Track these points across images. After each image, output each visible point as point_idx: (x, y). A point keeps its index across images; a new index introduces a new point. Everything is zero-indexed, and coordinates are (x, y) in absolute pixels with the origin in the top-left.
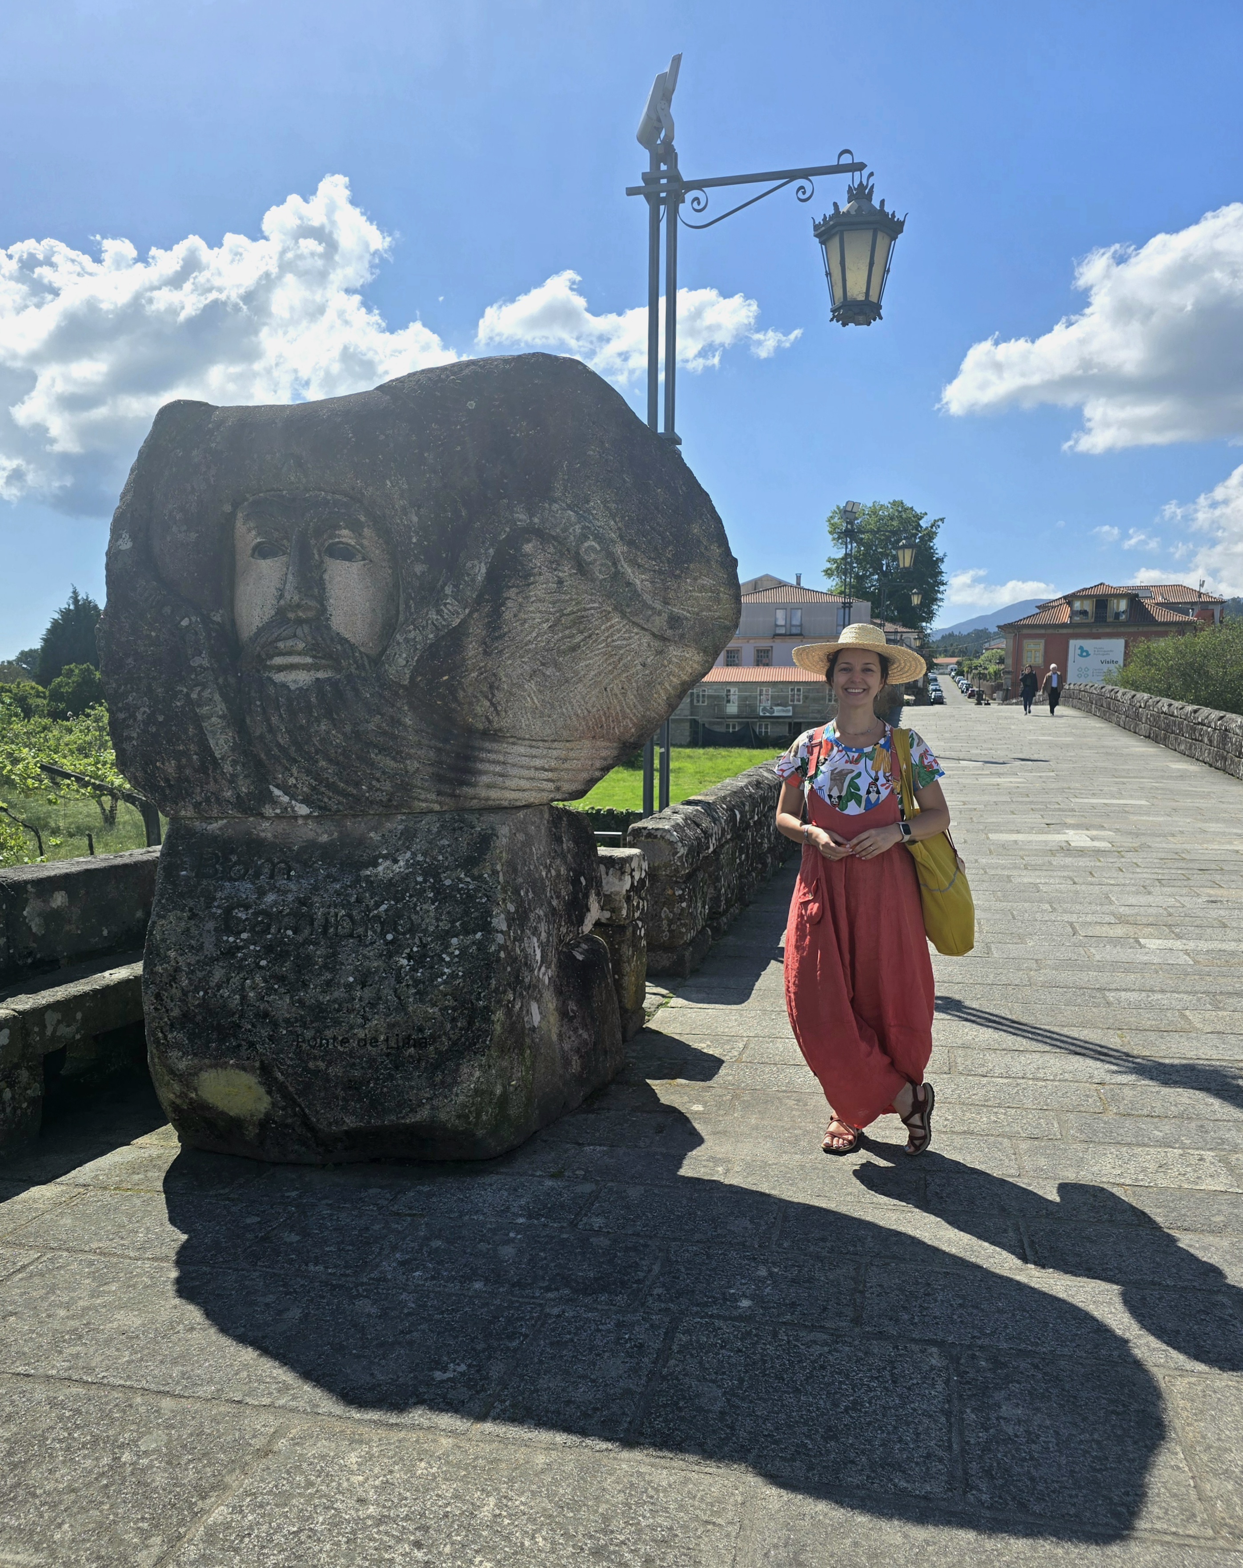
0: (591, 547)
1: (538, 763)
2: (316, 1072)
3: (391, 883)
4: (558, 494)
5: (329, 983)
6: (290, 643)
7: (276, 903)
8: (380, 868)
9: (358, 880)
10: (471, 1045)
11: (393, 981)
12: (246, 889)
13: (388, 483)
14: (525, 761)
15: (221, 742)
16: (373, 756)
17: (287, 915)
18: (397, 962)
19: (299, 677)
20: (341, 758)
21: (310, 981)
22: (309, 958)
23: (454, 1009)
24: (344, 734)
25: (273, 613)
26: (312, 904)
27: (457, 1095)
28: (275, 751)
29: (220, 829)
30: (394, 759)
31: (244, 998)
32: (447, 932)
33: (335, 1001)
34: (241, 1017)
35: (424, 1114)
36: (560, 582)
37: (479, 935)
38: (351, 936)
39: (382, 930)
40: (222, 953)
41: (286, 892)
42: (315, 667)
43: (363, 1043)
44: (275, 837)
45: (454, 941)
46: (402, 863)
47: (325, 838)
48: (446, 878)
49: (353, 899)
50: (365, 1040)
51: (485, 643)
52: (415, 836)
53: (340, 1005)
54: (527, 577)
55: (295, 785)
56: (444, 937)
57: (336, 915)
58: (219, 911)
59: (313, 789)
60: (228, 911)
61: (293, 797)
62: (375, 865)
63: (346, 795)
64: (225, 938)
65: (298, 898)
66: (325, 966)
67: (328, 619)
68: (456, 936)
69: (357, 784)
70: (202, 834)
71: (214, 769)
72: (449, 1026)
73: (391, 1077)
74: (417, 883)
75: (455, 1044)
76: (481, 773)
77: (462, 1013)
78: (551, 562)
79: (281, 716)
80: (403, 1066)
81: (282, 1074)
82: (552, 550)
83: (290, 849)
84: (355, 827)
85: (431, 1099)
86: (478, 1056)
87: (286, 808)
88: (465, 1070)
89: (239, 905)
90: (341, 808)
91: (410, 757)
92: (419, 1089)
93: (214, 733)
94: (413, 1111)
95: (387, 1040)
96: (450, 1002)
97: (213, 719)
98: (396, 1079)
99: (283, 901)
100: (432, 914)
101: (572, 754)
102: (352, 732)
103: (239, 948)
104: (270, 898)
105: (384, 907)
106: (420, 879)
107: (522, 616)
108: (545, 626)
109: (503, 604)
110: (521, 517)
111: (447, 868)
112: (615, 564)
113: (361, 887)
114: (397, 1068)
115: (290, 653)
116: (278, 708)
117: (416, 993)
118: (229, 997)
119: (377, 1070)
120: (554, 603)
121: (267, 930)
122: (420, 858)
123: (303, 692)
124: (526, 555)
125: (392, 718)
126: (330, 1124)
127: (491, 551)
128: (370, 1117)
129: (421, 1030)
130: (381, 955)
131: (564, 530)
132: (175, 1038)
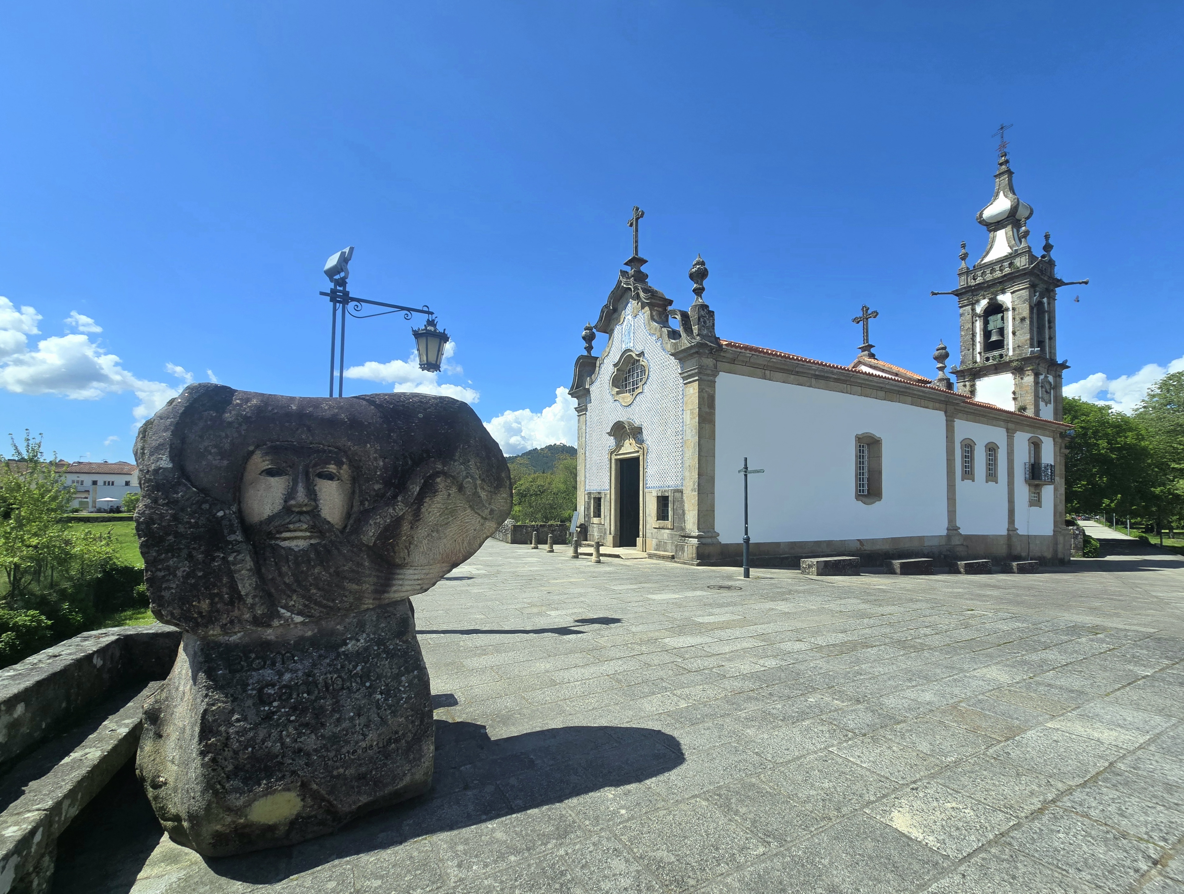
0: (469, 482)
1: (416, 577)
2: (339, 776)
3: (358, 653)
4: (457, 458)
5: (338, 720)
6: (297, 525)
7: (292, 679)
8: (349, 646)
9: (338, 655)
10: (424, 733)
11: (375, 709)
12: (268, 674)
13: (368, 445)
14: (412, 577)
15: (247, 585)
16: (345, 584)
17: (301, 684)
18: (375, 698)
19: (299, 544)
20: (326, 587)
21: (326, 721)
22: (322, 708)
23: (412, 716)
24: (330, 574)
25: (281, 507)
26: (314, 675)
27: (424, 763)
28: (283, 587)
29: (240, 639)
30: (357, 584)
31: (283, 744)
32: (398, 674)
33: (343, 730)
34: (282, 757)
35: (407, 779)
36: (449, 495)
37: (416, 672)
38: (343, 688)
39: (361, 681)
40: (262, 719)
41: (296, 671)
42: (310, 538)
43: (365, 750)
44: (277, 637)
45: (403, 678)
46: (362, 641)
47: (309, 633)
48: (390, 645)
49: (339, 667)
50: (366, 748)
51: (411, 523)
52: (365, 624)
53: (347, 731)
54: (435, 492)
55: (294, 606)
56: (397, 677)
57: (332, 678)
58: (254, 692)
59: (305, 606)
60: (260, 691)
61: (292, 613)
62: (346, 644)
63: (325, 606)
64: (262, 709)
65: (305, 673)
66: (333, 710)
67: (319, 511)
68: (403, 676)
69: (333, 601)
70: (227, 644)
71: (239, 602)
72: (411, 726)
73: (385, 765)
74: (375, 650)
75: (415, 735)
76: (394, 585)
77: (417, 717)
78: (447, 486)
79: (289, 566)
80: (390, 756)
81: (317, 784)
82: (449, 481)
83: (289, 644)
84: (329, 624)
85: (411, 769)
86: (430, 738)
87: (288, 620)
88: (425, 748)
89: (267, 686)
90: (322, 614)
91: (365, 582)
92: (402, 766)
93: (242, 580)
94: (402, 780)
95: (377, 744)
96: (410, 713)
97: (243, 572)
98: (389, 765)
99: (296, 676)
100: (387, 666)
101: (431, 571)
102: (334, 572)
103: (273, 713)
104: (287, 676)
105: (359, 668)
106: (376, 648)
107: (430, 510)
108: (438, 514)
109: (423, 505)
110: (439, 466)
111: (389, 639)
112: (476, 488)
113: (341, 659)
114: (386, 758)
115: (295, 531)
116: (288, 561)
117: (391, 713)
118: (272, 746)
119: (375, 763)
120: (443, 504)
121: (290, 696)
122: (372, 636)
123: (304, 552)
124: (437, 483)
125: (358, 563)
126: (350, 805)
127: (422, 481)
128: (375, 792)
129: (397, 732)
130: (365, 696)
131: (458, 474)
132: (232, 785)
